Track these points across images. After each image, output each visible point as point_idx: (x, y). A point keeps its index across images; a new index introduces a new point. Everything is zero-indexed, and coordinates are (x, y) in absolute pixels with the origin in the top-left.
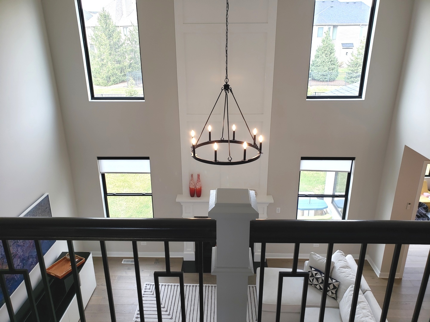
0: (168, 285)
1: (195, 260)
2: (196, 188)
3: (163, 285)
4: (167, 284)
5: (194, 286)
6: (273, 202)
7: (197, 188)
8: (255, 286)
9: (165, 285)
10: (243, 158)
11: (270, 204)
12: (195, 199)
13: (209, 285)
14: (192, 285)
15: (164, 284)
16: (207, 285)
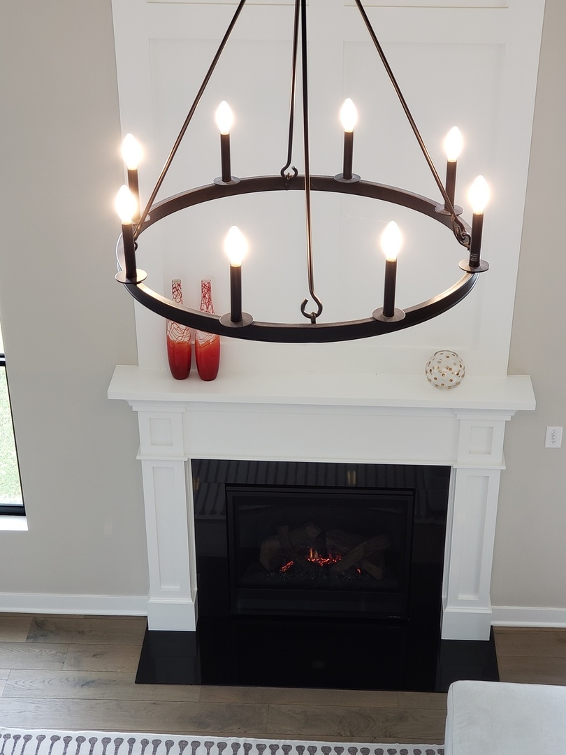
0: (80, 740)
1: (194, 629)
2: (196, 342)
3: (58, 738)
4: (75, 734)
5: (186, 743)
6: (529, 404)
7: (202, 343)
8: (441, 747)
9: (67, 740)
10: (380, 304)
11: (520, 415)
12: (194, 390)
13: (250, 740)
14: (177, 738)
15: (63, 733)
16: (242, 741)
